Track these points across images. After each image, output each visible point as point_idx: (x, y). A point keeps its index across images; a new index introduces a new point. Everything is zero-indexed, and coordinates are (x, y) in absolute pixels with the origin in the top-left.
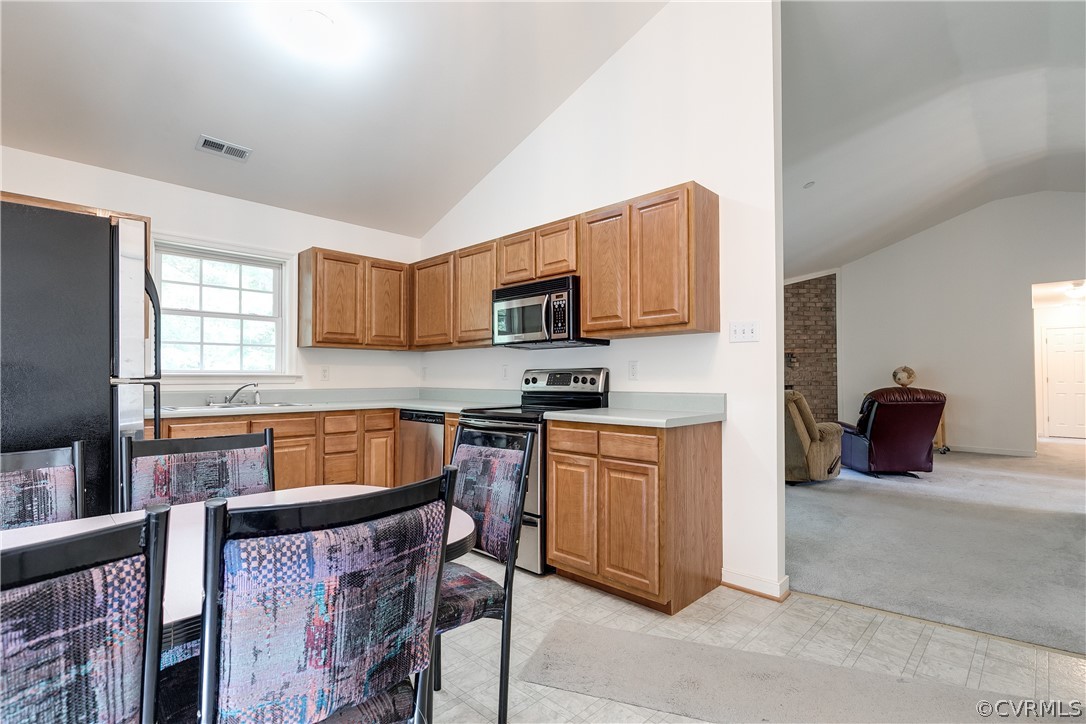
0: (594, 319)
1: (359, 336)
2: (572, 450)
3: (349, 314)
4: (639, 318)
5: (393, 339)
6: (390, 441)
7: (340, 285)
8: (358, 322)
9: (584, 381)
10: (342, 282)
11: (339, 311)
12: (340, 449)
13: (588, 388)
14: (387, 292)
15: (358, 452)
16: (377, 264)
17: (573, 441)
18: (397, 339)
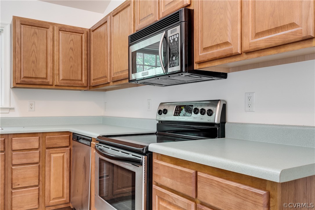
0: (206, 49)
1: (50, 80)
2: (171, 187)
3: (42, 64)
4: (250, 42)
5: (77, 82)
6: (67, 156)
7: (34, 43)
8: (49, 70)
9: (203, 112)
10: (36, 41)
11: (33, 62)
12: (24, 161)
13: (205, 119)
14: (71, 49)
15: (41, 164)
16: (63, 29)
17: (172, 178)
18: (80, 82)
